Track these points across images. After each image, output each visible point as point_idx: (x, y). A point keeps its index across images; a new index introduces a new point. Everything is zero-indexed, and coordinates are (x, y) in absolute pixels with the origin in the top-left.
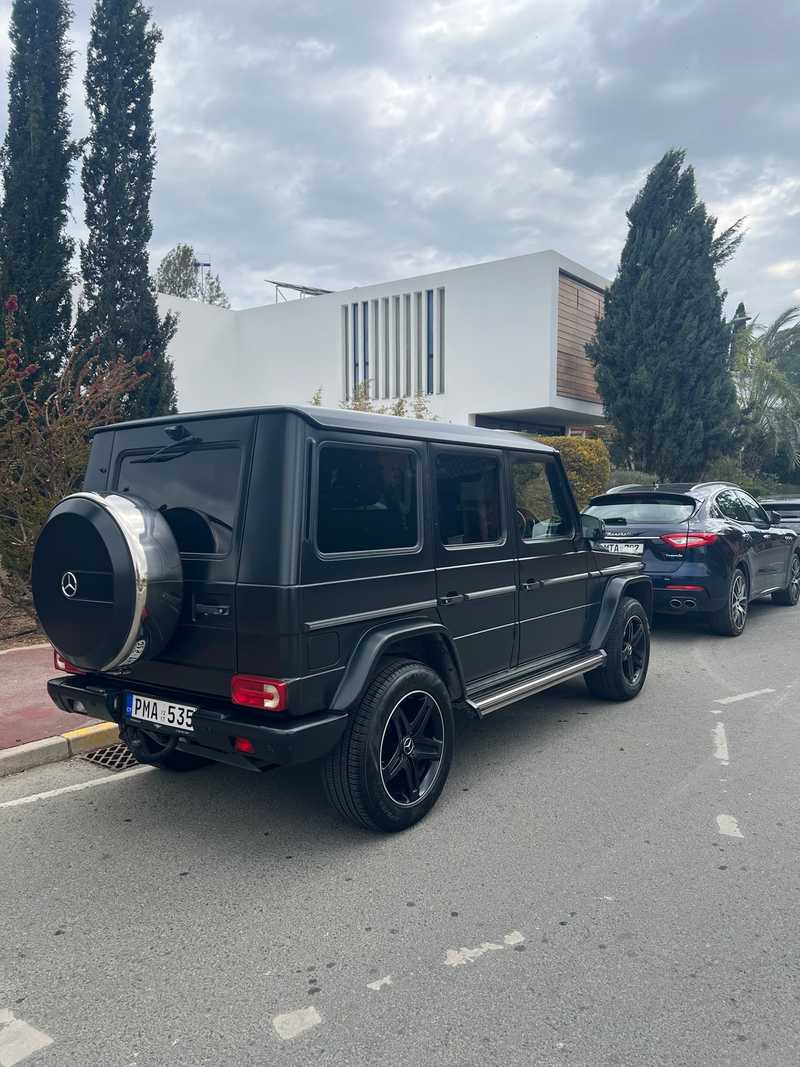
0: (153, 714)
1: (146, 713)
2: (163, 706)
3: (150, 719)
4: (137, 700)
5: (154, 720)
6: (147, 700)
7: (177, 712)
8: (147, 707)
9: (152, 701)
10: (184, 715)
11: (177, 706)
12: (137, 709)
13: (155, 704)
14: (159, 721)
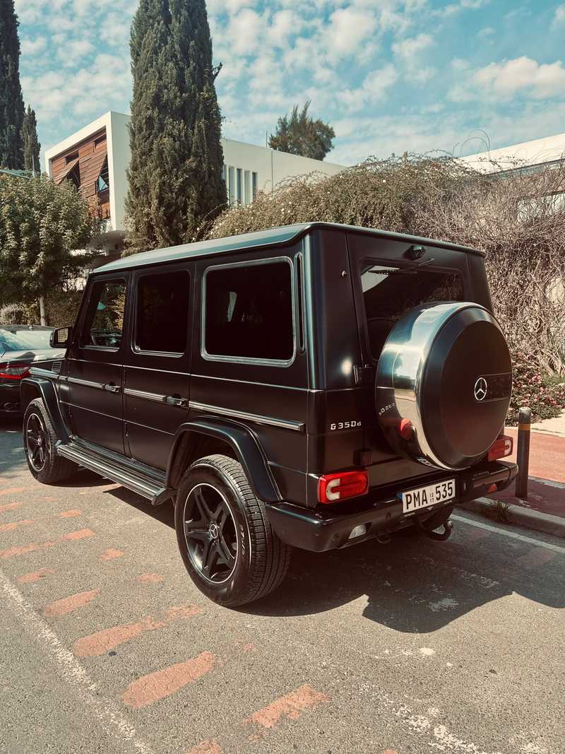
0: (423, 501)
1: (417, 503)
2: (430, 489)
3: (421, 506)
4: (407, 496)
5: (425, 505)
6: (416, 492)
7: (441, 489)
8: (417, 498)
9: (421, 490)
10: (447, 489)
11: (441, 484)
12: (408, 503)
13: (424, 491)
14: (430, 503)
